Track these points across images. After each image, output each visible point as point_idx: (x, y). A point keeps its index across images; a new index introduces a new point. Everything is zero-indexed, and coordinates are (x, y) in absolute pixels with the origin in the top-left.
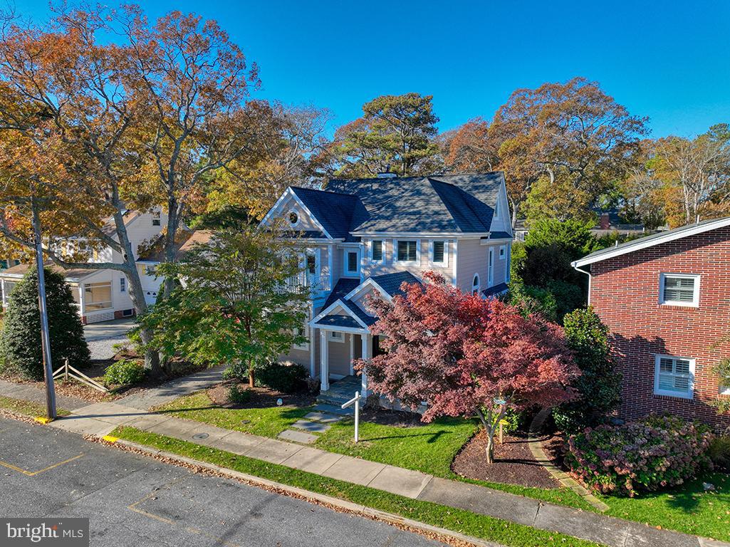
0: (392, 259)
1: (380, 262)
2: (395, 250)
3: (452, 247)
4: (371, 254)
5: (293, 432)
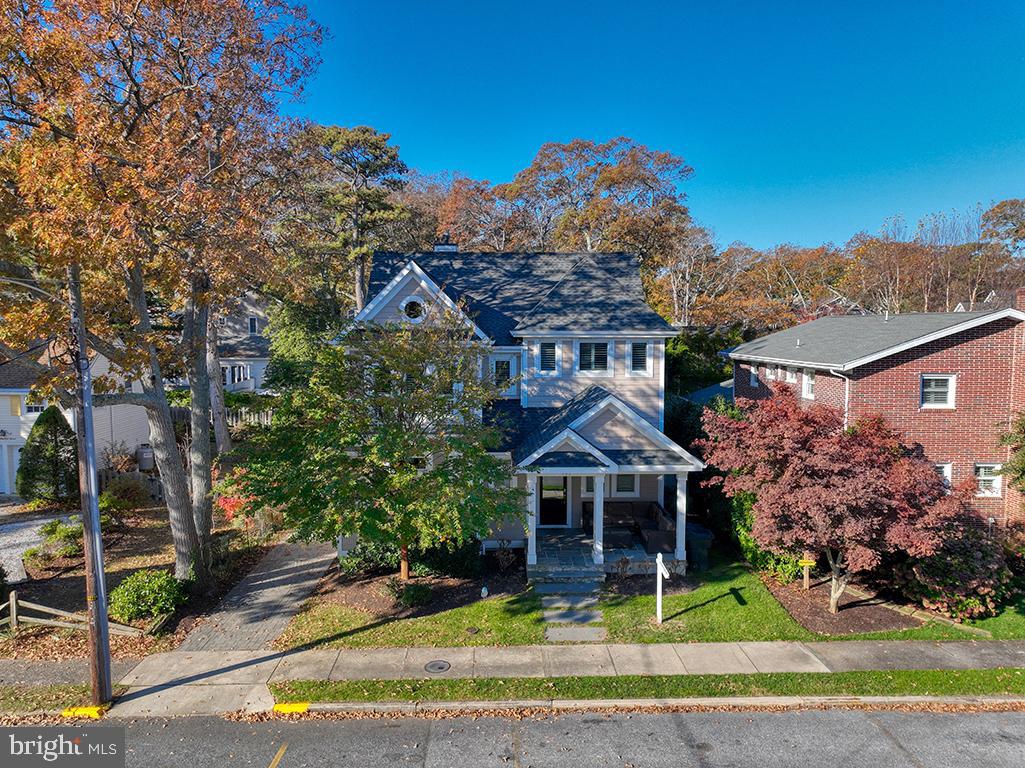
0: (572, 369)
1: (554, 373)
2: (576, 355)
3: (659, 350)
4: (538, 362)
5: (560, 630)
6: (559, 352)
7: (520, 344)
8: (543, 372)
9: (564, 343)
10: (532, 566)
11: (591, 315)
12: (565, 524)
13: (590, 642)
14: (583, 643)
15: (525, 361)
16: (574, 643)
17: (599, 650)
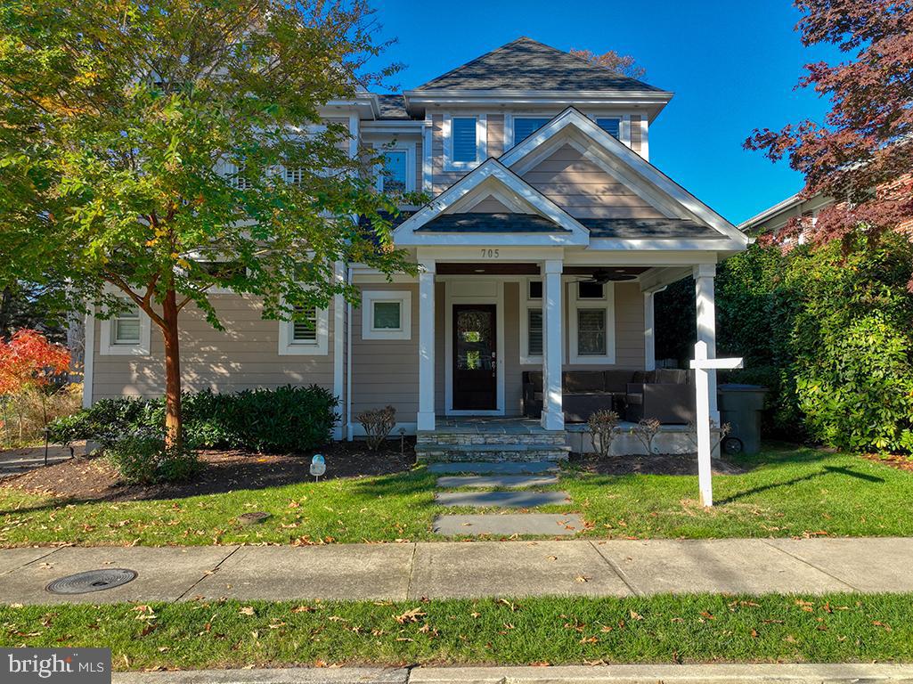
2: (508, 136)
3: (638, 129)
4: (448, 147)
5: (471, 518)
6: (482, 133)
7: (422, 118)
8: (458, 164)
9: (489, 118)
10: (427, 434)
11: (531, 80)
12: (495, 408)
13: (547, 537)
14: (526, 537)
15: (428, 145)
16: (504, 539)
17: (571, 549)
